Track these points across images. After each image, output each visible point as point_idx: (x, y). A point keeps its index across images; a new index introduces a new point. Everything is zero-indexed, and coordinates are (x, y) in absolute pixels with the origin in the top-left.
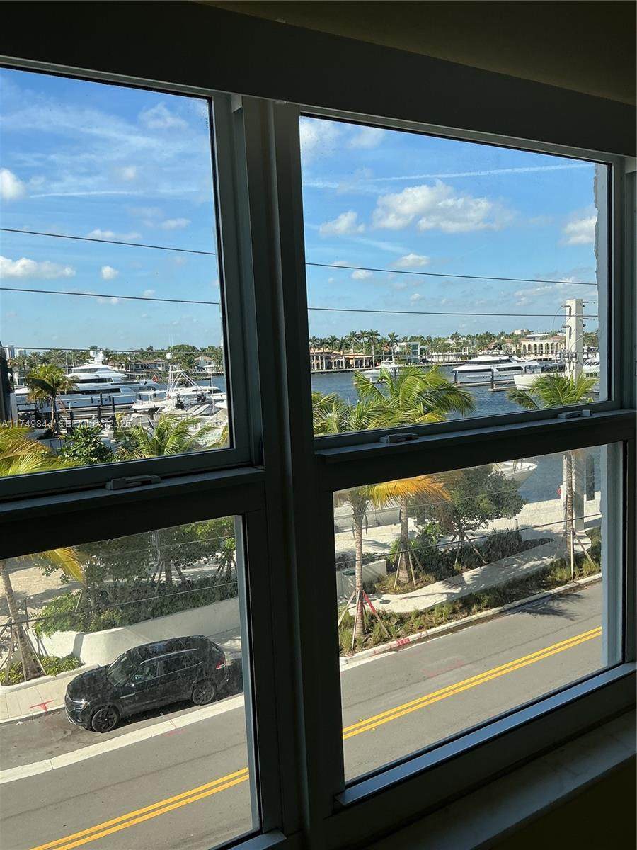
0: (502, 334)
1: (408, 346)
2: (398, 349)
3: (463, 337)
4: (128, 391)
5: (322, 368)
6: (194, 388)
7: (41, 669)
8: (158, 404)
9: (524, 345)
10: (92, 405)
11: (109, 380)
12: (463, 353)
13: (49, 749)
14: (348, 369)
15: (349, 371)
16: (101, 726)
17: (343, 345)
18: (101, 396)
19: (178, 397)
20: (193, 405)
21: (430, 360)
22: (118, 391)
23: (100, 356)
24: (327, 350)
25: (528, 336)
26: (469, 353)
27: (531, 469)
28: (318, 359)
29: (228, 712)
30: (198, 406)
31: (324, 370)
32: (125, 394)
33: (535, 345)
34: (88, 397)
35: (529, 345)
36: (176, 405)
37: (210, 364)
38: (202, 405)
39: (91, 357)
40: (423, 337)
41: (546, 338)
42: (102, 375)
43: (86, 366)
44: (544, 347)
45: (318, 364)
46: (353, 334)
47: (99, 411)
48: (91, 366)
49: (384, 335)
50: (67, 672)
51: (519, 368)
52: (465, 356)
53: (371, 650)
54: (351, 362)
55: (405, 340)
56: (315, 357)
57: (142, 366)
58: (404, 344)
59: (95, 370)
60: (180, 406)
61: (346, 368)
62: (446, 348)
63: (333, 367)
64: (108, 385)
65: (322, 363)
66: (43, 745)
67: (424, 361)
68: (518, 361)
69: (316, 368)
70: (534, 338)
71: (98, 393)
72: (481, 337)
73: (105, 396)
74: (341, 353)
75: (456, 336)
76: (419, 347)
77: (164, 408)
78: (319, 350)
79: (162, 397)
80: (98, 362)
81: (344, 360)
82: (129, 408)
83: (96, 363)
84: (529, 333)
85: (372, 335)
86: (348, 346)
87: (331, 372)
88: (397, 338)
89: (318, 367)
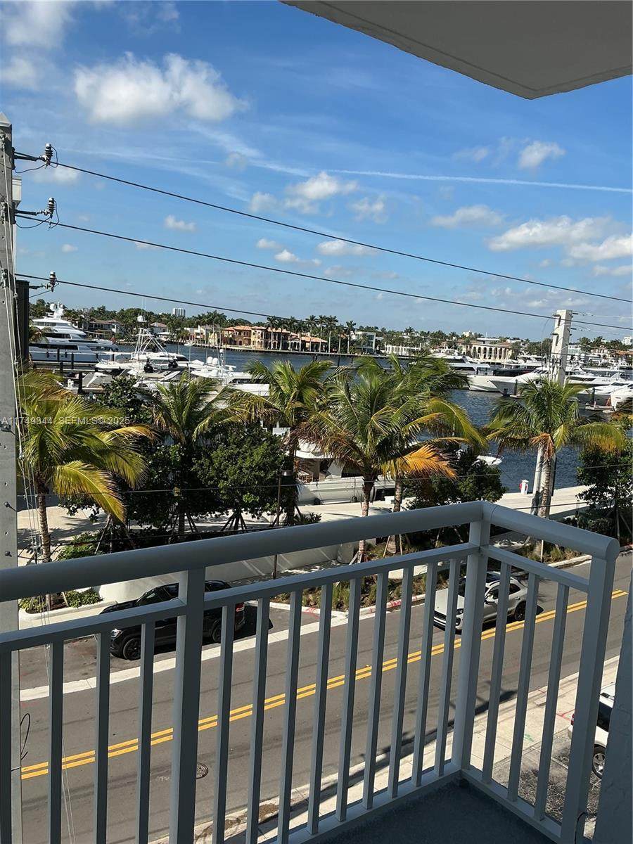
0: (453, 334)
1: (364, 336)
2: (354, 337)
3: (417, 332)
4: (85, 349)
5: (278, 348)
6: (161, 353)
7: (63, 601)
8: (124, 366)
9: (475, 348)
10: (48, 359)
11: (67, 336)
12: (415, 348)
13: (83, 671)
14: (303, 352)
15: (304, 354)
16: (131, 654)
17: (301, 327)
18: (58, 351)
19: (148, 360)
20: (163, 370)
21: (383, 351)
22: (75, 348)
23: (60, 311)
24: (285, 331)
25: (478, 339)
26: (422, 349)
27: (495, 463)
28: (275, 338)
29: (245, 651)
30: (169, 372)
31: (280, 350)
32: (83, 352)
33: (485, 349)
34: (44, 351)
35: (479, 348)
36: (145, 369)
37: (164, 331)
38: (173, 371)
39: (51, 311)
40: (377, 328)
41: (495, 342)
42: (60, 330)
43: (45, 320)
44: (493, 352)
45: (275, 343)
46: (312, 318)
47: (62, 366)
48: (50, 320)
49: (342, 322)
50: (88, 605)
51: (472, 369)
52: (417, 351)
53: (368, 608)
54: (308, 345)
55: (361, 329)
56: (272, 337)
57: (96, 325)
58: (360, 333)
59: (54, 324)
60: (148, 369)
61: (302, 351)
62: (401, 342)
63: (289, 348)
64: (65, 341)
65: (279, 344)
66: (77, 667)
67: (378, 352)
68: (471, 362)
69: (272, 347)
70: (484, 342)
71: (56, 348)
72: (434, 335)
73: (62, 352)
74: (298, 335)
75: (409, 331)
76: (375, 338)
77: (130, 370)
78: (277, 329)
79: (127, 359)
80: (57, 317)
81: (300, 342)
82: (90, 366)
83: (55, 317)
84: (480, 336)
85: (331, 320)
86: (306, 330)
87: (287, 353)
88: (354, 327)
89: (274, 346)
